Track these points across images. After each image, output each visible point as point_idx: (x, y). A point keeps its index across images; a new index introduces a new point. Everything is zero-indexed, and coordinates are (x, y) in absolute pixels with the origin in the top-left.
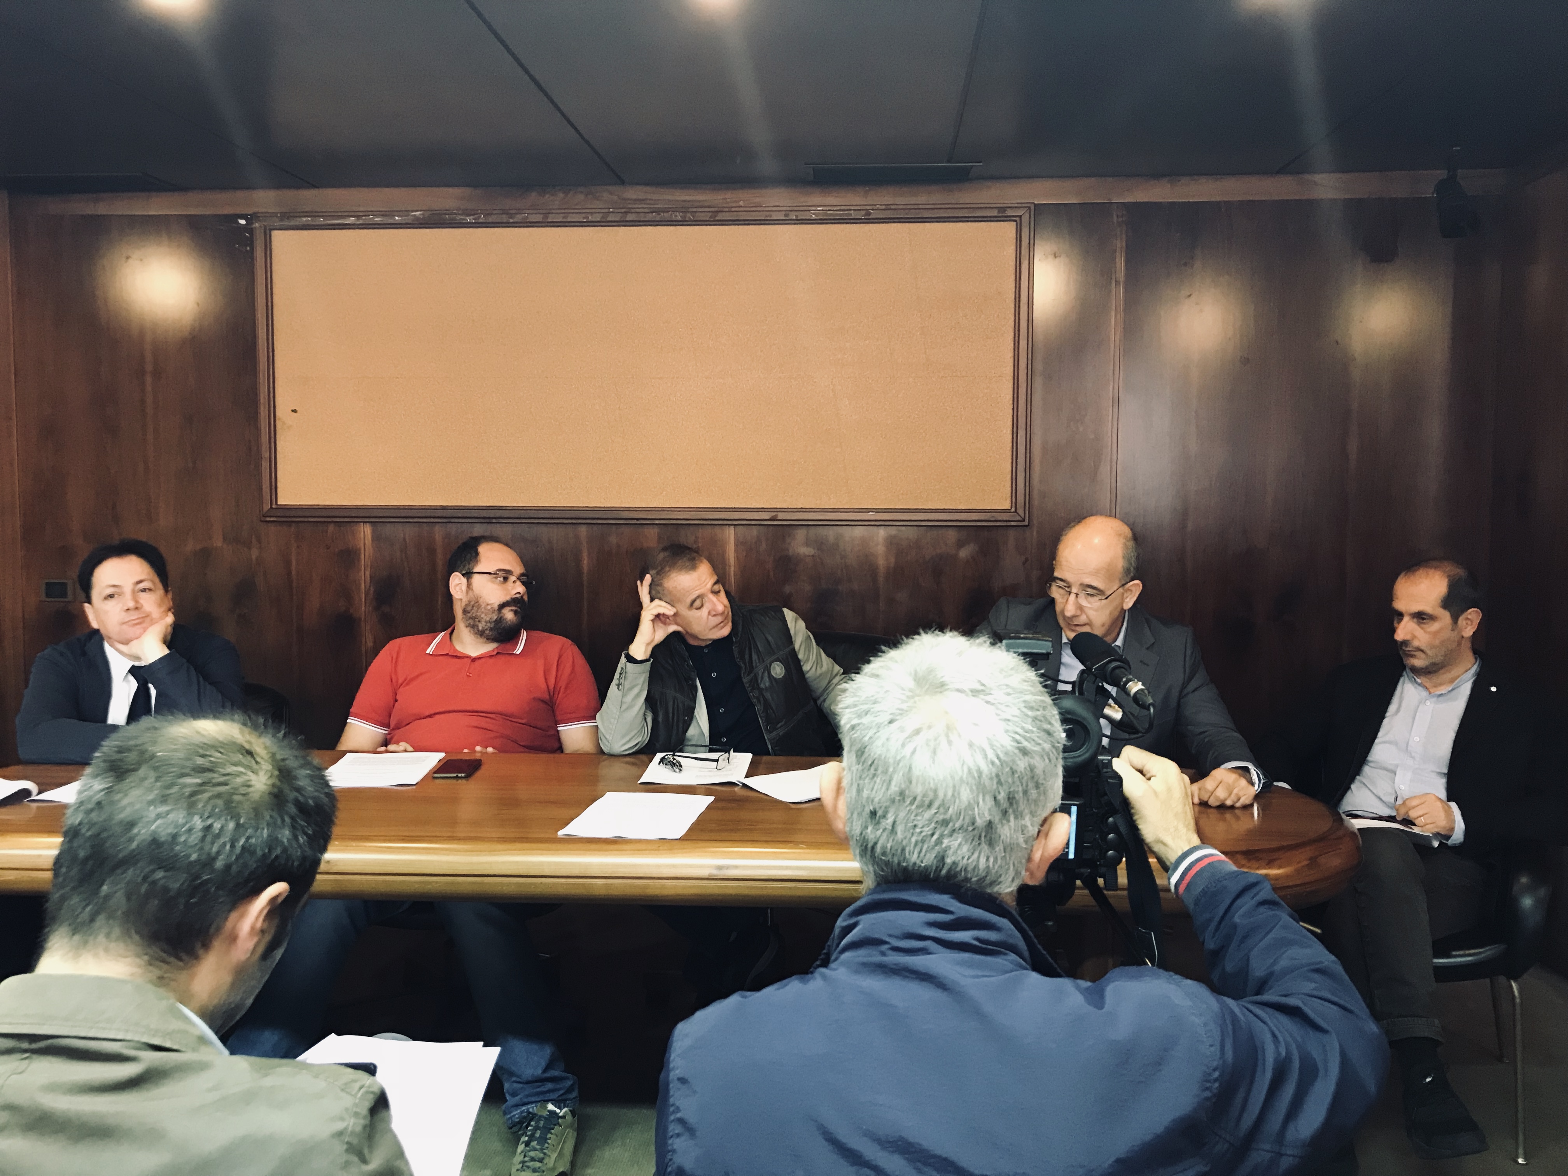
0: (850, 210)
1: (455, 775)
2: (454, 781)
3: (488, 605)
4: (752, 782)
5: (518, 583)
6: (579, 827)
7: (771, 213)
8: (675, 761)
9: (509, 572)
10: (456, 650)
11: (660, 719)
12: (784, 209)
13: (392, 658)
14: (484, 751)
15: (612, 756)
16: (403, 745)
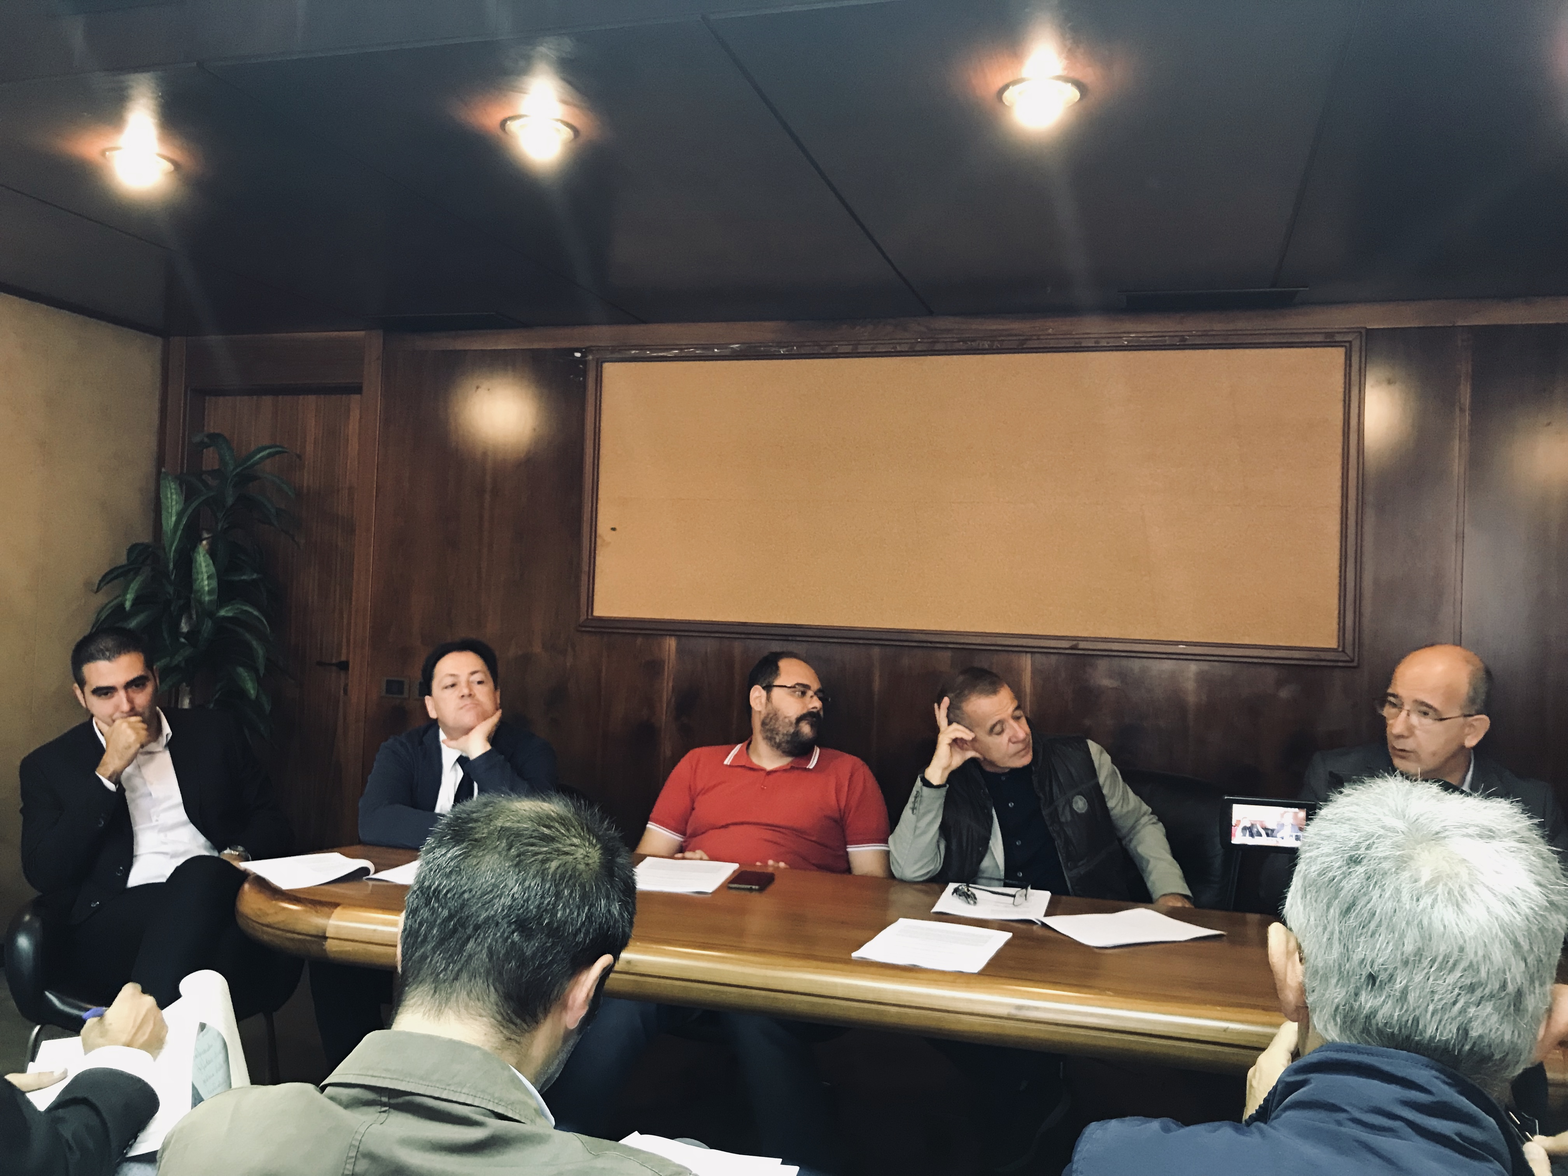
0: (1165, 336)
1: (749, 887)
2: (748, 893)
3: (785, 717)
4: (1051, 921)
5: (815, 698)
6: (873, 950)
7: (1081, 340)
8: (969, 893)
9: (807, 687)
10: (751, 762)
11: (954, 847)
12: (1096, 336)
13: (692, 767)
14: (776, 865)
15: (903, 881)
16: (699, 853)
